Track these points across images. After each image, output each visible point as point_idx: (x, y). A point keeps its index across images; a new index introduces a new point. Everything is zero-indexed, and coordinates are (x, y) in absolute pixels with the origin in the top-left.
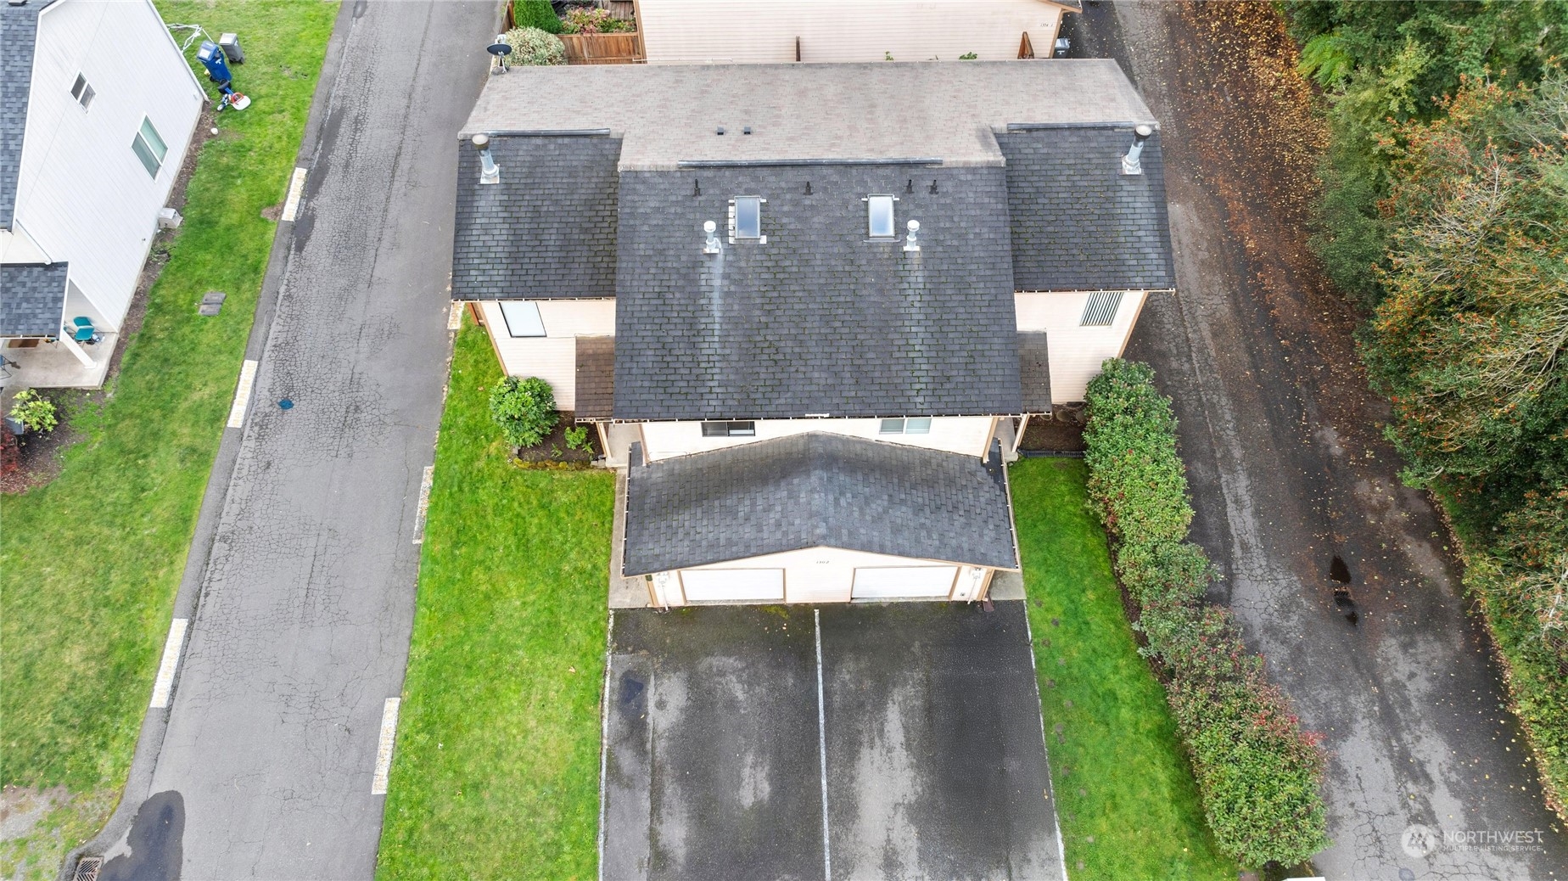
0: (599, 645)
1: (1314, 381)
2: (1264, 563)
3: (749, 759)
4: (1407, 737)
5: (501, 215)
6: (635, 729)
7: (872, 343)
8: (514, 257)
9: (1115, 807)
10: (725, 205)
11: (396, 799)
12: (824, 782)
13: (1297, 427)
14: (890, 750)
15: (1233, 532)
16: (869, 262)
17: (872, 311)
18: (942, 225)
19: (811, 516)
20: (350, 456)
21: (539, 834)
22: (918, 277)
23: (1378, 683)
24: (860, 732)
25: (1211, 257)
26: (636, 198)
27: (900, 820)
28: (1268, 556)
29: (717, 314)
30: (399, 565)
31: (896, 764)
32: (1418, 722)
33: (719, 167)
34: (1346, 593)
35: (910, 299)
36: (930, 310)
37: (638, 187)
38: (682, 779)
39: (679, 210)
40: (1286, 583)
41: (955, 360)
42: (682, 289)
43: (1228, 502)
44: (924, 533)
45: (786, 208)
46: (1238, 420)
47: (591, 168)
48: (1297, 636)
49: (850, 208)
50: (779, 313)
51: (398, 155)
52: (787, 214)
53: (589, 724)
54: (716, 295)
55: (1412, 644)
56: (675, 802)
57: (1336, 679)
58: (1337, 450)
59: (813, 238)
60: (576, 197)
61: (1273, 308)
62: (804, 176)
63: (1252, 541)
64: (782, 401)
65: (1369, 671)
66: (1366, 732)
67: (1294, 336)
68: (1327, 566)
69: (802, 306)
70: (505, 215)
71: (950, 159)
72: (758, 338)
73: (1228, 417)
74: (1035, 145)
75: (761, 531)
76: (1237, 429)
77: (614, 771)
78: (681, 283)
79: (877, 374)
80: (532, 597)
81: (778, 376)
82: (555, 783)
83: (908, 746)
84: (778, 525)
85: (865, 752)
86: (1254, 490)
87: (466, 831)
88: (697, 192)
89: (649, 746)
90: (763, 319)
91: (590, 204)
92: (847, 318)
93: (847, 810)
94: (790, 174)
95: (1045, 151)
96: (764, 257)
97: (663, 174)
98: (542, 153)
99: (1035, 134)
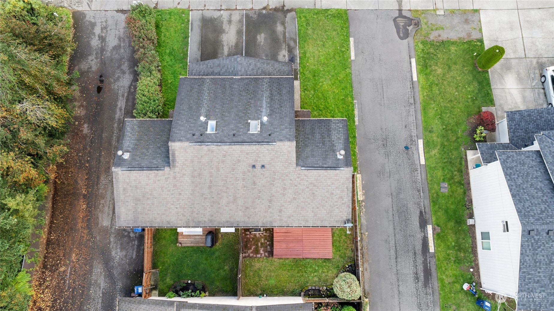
0: (301, 70)
2: (120, 91)
3: (262, 43)
4: (100, 46)
5: (335, 143)
6: (290, 50)
7: (219, 94)
8: (329, 130)
9: (175, 31)
10: (261, 131)
11: (347, 36)
12: (244, 38)
14: (228, 45)
15: (125, 100)
16: (217, 115)
17: (218, 102)
18: (193, 125)
20: (382, 129)
21: (311, 28)
22: (203, 111)
23: (102, 59)
24: (235, 49)
27: (227, 30)
28: (118, 93)
29: (264, 102)
30: (359, 94)
31: (226, 42)
32: (96, 49)
33: (263, 142)
34: (100, 83)
35: (207, 105)
36: (201, 102)
37: (289, 137)
38: (279, 39)
39: (276, 130)
40: (115, 87)
42: (275, 108)
43: (123, 110)
45: (242, 130)
46: (112, 137)
47: (307, 157)
48: (118, 71)
49: (221, 130)
50: (246, 102)
52: (241, 128)
53: (302, 52)
54: (265, 107)
55: (89, 68)
56: (280, 35)
57: (111, 60)
58: (86, 126)
59: (234, 121)
60: (311, 148)
62: (235, 139)
63: (120, 98)
64: (246, 81)
65: (103, 63)
66: (109, 47)
68: (102, 91)
69: (239, 103)
70: (333, 143)
71: (186, 144)
72: (252, 96)
73: (115, 137)
75: (255, 64)
76: (113, 133)
77: (295, 41)
78: (275, 110)
79: (219, 87)
80: (321, 84)
81: (247, 87)
82: (309, 39)
83: (223, 46)
84: (250, 64)
85: (234, 44)
86: (115, 112)
87: (329, 29)
88: (270, 135)
89: (287, 47)
90: (251, 100)
91: (306, 146)
92: (226, 100)
93: (239, 33)
94: (240, 140)
96: (250, 116)
97: (281, 140)
98: (324, 162)
99: (156, 166)
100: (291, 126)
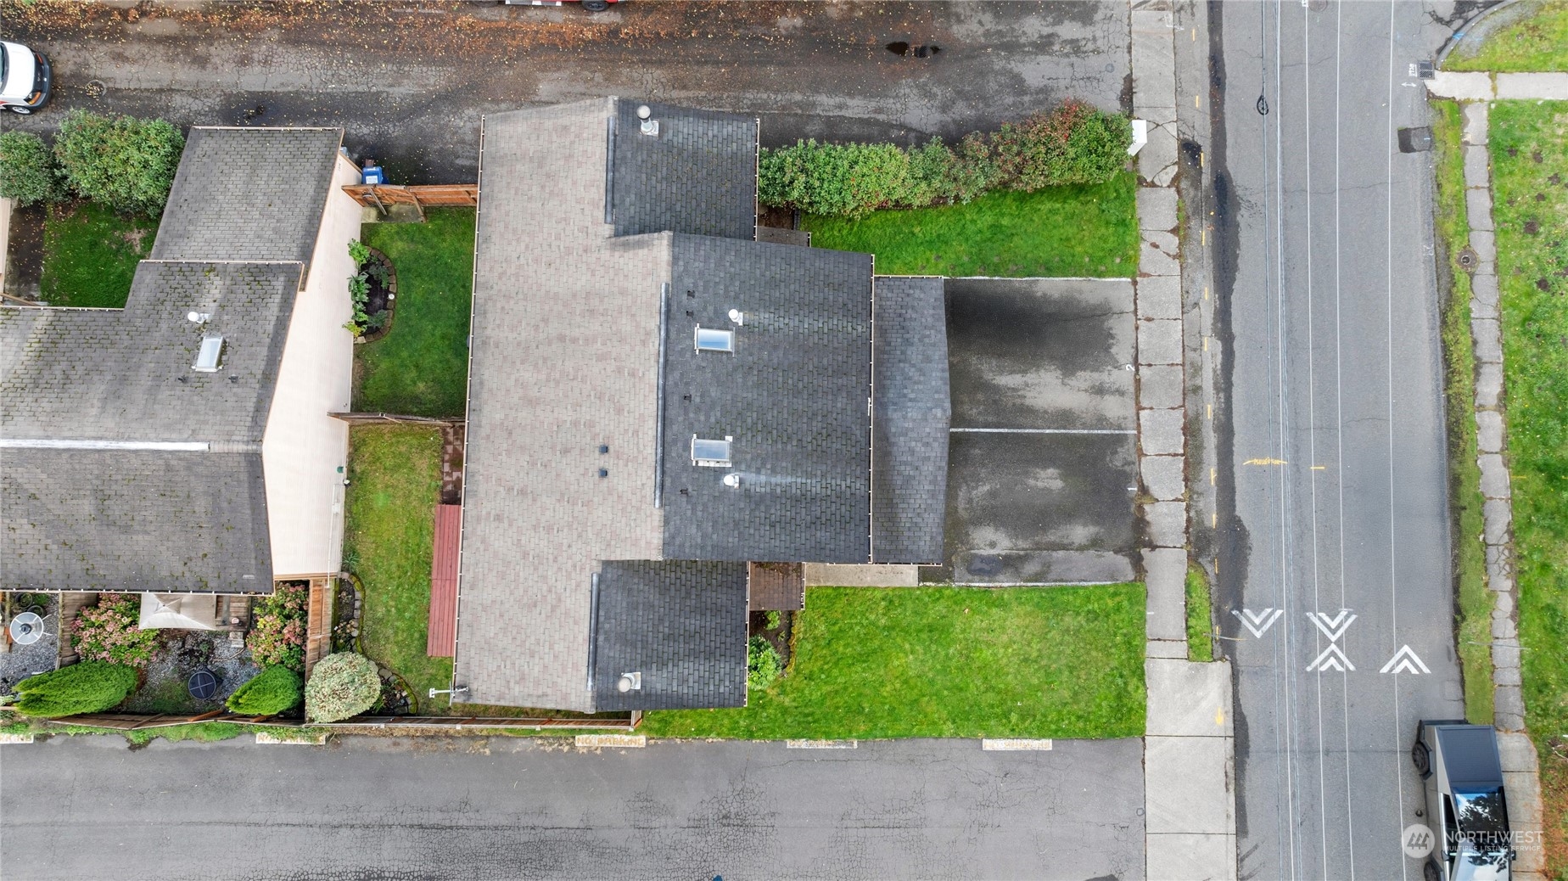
0: (947, 592)
1: (733, 21)
2: (892, 101)
3: (1032, 482)
4: (1023, 40)
5: (670, 669)
6: (1009, 563)
7: (815, 359)
8: (709, 655)
9: (1068, 239)
10: (697, 468)
11: (1056, 731)
12: (1048, 431)
13: (775, 45)
14: (1027, 385)
15: (866, 116)
16: (751, 354)
17: (791, 357)
18: (721, 292)
19: (926, 420)
20: (773, 815)
21: (1081, 626)
22: (765, 317)
23: (985, 47)
24: (1014, 405)
25: (601, 71)
26: (688, 544)
27: (1073, 382)
28: (886, 96)
29: (789, 480)
30: (876, 755)
31: (1036, 381)
32: (1013, 30)
33: (663, 473)
34: (916, 48)
35: (782, 326)
36: (792, 311)
37: (677, 543)
38: (1045, 529)
39: (700, 508)
40: (906, 87)
41: (831, 297)
42: (768, 507)
43: (840, 114)
44: (927, 340)
45: (702, 418)
46: (767, 89)
47: (630, 590)
48: (949, 92)
49: (704, 364)
50: (790, 429)
51: (421, 826)
52: (708, 417)
53: (1006, 596)
54: (773, 480)
55: (958, 16)
56: (1060, 534)
57: (982, 74)
58: (798, 22)
59: (729, 397)
60: (656, 603)
61: (659, 34)
62: (675, 400)
63: (873, 104)
64: (858, 432)
65: (973, 52)
66: (1019, 65)
67: (689, 24)
68: (894, 56)
69: (785, 411)
70: (670, 665)
71: (664, 275)
72: (810, 448)
73: (765, 96)
74: (627, 204)
75: (929, 458)
76: (777, 92)
77: (1038, 577)
78: (763, 508)
79: (840, 358)
80: (907, 646)
81: (839, 434)
82: (1047, 619)
83: (1024, 372)
84: (927, 444)
85: (1028, 402)
86: (832, 92)
87: (1079, 678)
88: (684, 492)
89: (1022, 553)
90: (795, 443)
91: (663, 590)
92: (796, 377)
93: (1065, 417)
94: (671, 412)
95: (633, 196)
96: (744, 440)
97: (667, 521)
98: (613, 635)
99: (617, 202)
100: (709, 548)
